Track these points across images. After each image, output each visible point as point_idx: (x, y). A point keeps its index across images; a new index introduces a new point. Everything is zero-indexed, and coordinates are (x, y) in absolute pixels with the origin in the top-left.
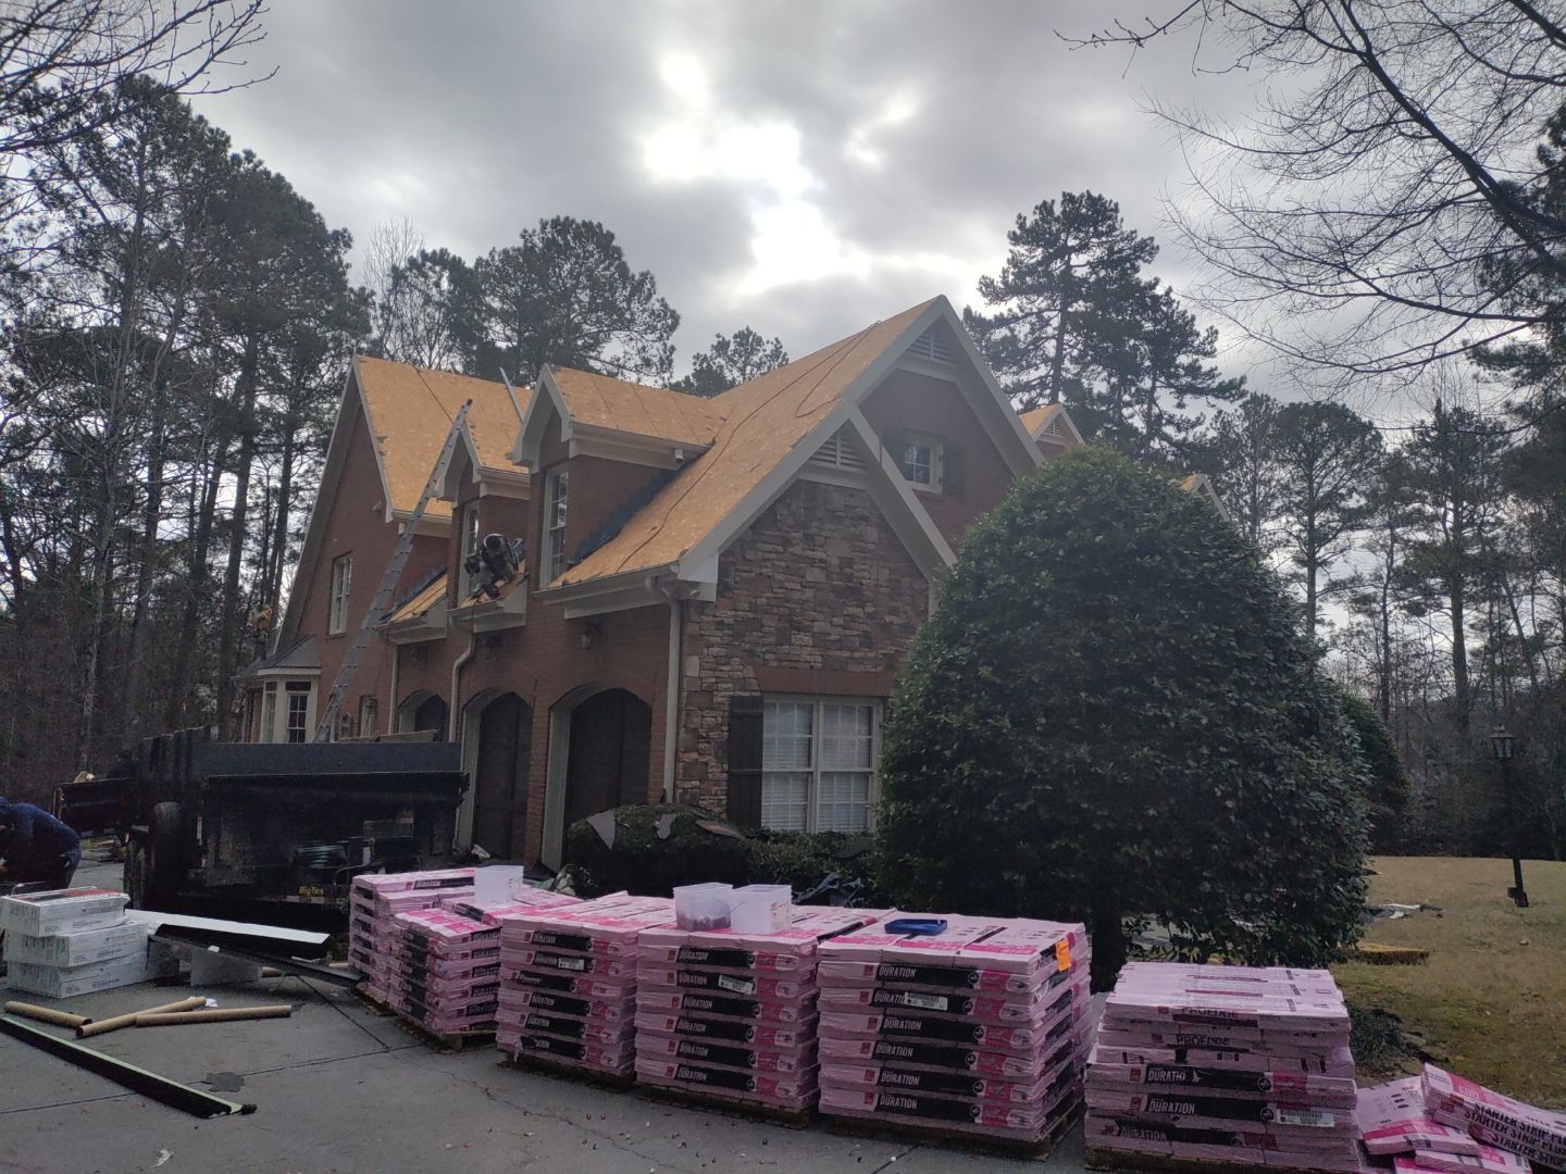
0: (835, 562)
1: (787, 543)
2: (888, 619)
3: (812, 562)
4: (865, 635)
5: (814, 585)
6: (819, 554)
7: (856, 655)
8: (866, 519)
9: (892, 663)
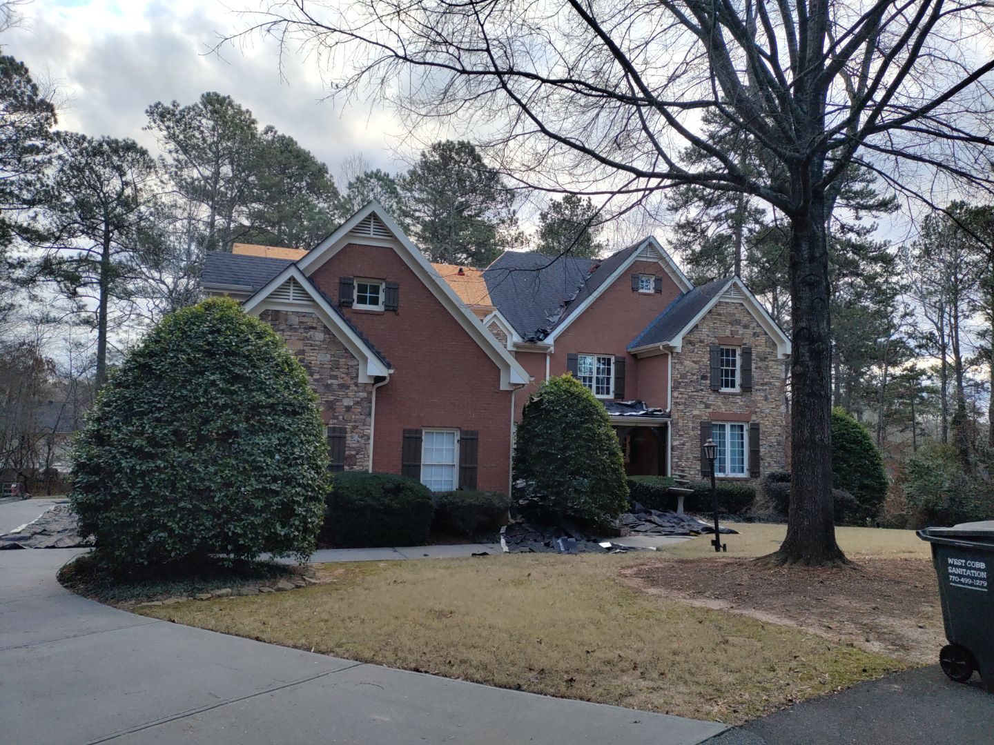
8: (315, 328)
9: (331, 406)
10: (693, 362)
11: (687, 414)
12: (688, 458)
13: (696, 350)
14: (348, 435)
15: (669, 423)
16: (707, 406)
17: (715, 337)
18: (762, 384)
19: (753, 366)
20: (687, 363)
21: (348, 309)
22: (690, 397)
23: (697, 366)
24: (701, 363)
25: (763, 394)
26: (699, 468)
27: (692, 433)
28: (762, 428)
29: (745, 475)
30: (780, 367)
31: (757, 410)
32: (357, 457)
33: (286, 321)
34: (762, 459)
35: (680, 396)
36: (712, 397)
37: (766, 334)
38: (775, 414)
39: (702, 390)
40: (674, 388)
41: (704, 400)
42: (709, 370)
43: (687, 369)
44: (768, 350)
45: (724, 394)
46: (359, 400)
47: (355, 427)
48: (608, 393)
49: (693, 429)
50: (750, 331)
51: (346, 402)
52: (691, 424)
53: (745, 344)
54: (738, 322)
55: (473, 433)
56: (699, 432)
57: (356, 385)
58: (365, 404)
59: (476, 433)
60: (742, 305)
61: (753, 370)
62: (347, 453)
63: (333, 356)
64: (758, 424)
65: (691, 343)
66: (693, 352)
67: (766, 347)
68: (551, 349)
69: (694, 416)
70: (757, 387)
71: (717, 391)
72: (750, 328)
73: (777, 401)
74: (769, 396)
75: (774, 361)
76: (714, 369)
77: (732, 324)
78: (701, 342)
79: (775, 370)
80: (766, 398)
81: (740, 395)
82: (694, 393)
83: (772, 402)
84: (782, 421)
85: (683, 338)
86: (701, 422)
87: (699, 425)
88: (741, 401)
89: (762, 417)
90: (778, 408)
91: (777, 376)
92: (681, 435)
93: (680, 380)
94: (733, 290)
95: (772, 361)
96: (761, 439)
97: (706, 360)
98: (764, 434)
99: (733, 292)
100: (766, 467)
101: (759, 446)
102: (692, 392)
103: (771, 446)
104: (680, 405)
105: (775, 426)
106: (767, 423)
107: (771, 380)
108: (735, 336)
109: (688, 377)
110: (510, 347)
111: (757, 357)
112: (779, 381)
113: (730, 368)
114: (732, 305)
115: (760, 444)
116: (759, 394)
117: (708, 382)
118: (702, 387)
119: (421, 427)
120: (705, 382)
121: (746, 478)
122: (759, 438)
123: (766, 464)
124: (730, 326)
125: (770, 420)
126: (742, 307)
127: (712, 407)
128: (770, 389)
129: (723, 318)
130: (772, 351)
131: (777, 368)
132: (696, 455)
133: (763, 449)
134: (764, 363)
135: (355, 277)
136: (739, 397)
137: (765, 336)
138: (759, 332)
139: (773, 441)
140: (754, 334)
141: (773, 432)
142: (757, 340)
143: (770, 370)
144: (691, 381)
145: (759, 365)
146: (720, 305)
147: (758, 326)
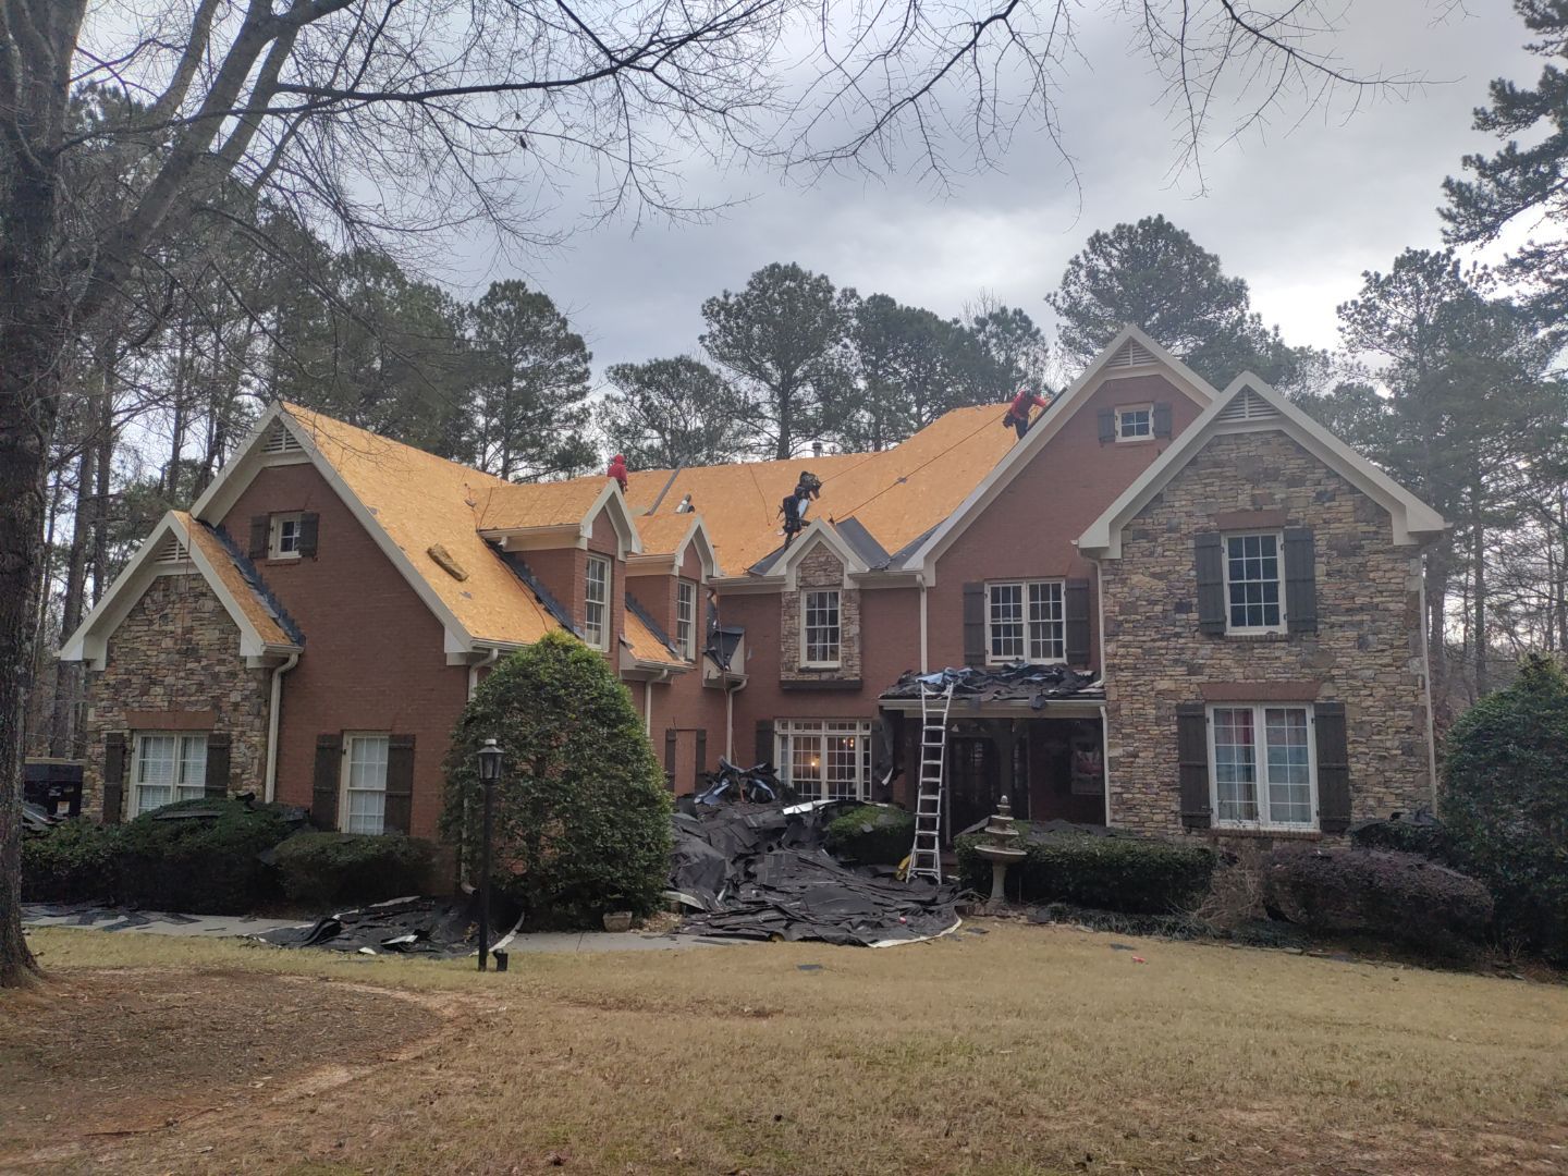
0: (180, 631)
1: (151, 623)
2: (217, 669)
3: (165, 634)
4: (201, 684)
5: (167, 651)
6: (170, 628)
7: (193, 698)
8: (204, 595)
9: (216, 703)
10: (1154, 575)
11: (1143, 689)
12: (1147, 786)
13: (1159, 550)
14: (234, 745)
15: (1102, 709)
16: (1193, 670)
17: (1208, 516)
18: (1349, 611)
19: (1320, 569)
20: (1135, 579)
21: (261, 562)
22: (1148, 652)
23: (1162, 585)
24: (1173, 577)
25: (1352, 634)
26: (1176, 807)
27: (1155, 731)
28: (1352, 716)
29: (1312, 827)
30: (1400, 566)
31: (1334, 672)
32: (244, 777)
33: (176, 588)
34: (1359, 791)
35: (1122, 651)
36: (1207, 649)
37: (1353, 490)
38: (1392, 680)
39: (1178, 635)
40: (1110, 636)
41: (1187, 656)
42: (1193, 590)
43: (1137, 592)
44: (1362, 527)
45: (1238, 640)
46: (248, 692)
47: (243, 733)
48: (1059, 655)
49: (1158, 721)
50: (1308, 491)
51: (235, 697)
52: (1151, 712)
53: (1296, 522)
54: (1272, 475)
55: (405, 738)
56: (1174, 728)
57: (245, 670)
58: (254, 700)
59: (413, 738)
60: (1280, 433)
61: (1320, 578)
62: (232, 771)
63: (222, 631)
64: (1341, 706)
65: (1145, 535)
66: (1152, 554)
67: (1356, 522)
68: (919, 577)
69: (1159, 693)
70: (1333, 619)
71: (1220, 635)
72: (1308, 483)
73: (1398, 647)
74: (1370, 637)
75: (1382, 552)
76: (1208, 586)
77: (1253, 480)
78: (1170, 530)
79: (1388, 575)
80: (1362, 644)
81: (1287, 639)
82: (1158, 644)
83: (1383, 651)
84: (1416, 696)
85: (1125, 529)
86: (1178, 706)
87: (1174, 711)
88: (1289, 654)
89: (1352, 688)
90: (1399, 664)
91: (1394, 587)
92: (1129, 736)
93: (1121, 618)
94: (1246, 406)
95: (1376, 552)
96: (1354, 742)
97: (1187, 568)
98: (1361, 728)
99: (1247, 410)
100: (1372, 809)
101: (1346, 756)
102: (1153, 640)
103: (1385, 757)
104: (1122, 670)
105: (1393, 709)
106: (1369, 702)
107: (1375, 600)
108: (1265, 508)
109: (1141, 610)
110: (848, 584)
111: (1330, 548)
112: (1400, 598)
113: (1262, 580)
114: (1252, 438)
115: (1350, 752)
116: (1340, 634)
117: (1194, 616)
118: (1177, 630)
119: (342, 732)
120: (1184, 616)
121: (1310, 834)
122: (1346, 738)
123: (1371, 802)
124: (1248, 487)
125: (1378, 696)
126: (1281, 440)
127: (1207, 671)
128: (1373, 621)
129: (1229, 471)
130: (1374, 529)
131: (1393, 569)
132: (1167, 780)
133: (1359, 766)
134: (1351, 559)
135: (271, 514)
136: (1282, 645)
137: (1351, 497)
138: (1335, 490)
139: (1388, 744)
140: (1320, 496)
141: (1388, 724)
142: (1329, 508)
143: (1372, 575)
144: (1148, 618)
145: (1336, 567)
146: (1219, 444)
147: (1332, 474)
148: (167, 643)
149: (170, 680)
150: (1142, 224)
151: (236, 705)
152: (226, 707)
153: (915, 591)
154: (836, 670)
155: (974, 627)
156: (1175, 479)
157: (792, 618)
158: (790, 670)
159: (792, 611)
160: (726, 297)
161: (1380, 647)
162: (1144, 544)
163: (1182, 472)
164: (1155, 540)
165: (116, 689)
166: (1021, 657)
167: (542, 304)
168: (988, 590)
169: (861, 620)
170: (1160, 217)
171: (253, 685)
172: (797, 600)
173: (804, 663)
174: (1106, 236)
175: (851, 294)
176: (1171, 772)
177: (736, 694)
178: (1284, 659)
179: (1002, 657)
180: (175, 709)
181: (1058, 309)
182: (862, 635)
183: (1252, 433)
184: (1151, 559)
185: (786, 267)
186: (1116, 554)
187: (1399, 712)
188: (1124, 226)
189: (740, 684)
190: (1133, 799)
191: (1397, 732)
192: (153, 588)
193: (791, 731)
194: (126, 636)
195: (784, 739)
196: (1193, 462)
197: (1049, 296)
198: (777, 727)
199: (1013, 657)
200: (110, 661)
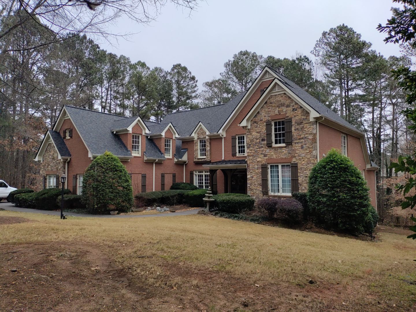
0: (52, 154)
3: (50, 155)
4: (55, 165)
7: (54, 168)
9: (57, 168)
10: (257, 132)
11: (255, 161)
12: (255, 184)
13: (258, 126)
14: (60, 177)
15: (247, 166)
16: (265, 156)
17: (269, 116)
18: (299, 139)
19: (293, 129)
20: (253, 133)
22: (256, 151)
23: (259, 135)
24: (261, 132)
26: (261, 190)
27: (257, 171)
28: (299, 166)
30: (312, 127)
31: (296, 155)
32: (61, 184)
33: (51, 145)
34: (301, 185)
35: (250, 151)
36: (268, 150)
37: (301, 107)
38: (309, 156)
40: (247, 147)
41: (264, 152)
42: (265, 135)
43: (254, 137)
44: (303, 117)
45: (274, 148)
47: (61, 175)
49: (257, 169)
50: (291, 108)
52: (256, 166)
53: (288, 117)
54: (283, 105)
56: (261, 170)
58: (62, 168)
64: (297, 164)
65: (255, 122)
66: (257, 127)
67: (302, 115)
68: (221, 135)
69: (258, 162)
70: (296, 141)
71: (271, 146)
72: (291, 106)
73: (310, 148)
74: (304, 146)
75: (307, 123)
76: (269, 135)
77: (278, 107)
78: (261, 121)
79: (309, 129)
80: (302, 147)
81: (285, 147)
82: (258, 149)
83: (307, 149)
84: (314, 161)
85: (251, 121)
86: (262, 165)
87: (261, 166)
88: (286, 151)
89: (300, 159)
90: (310, 152)
91: (309, 132)
92: (251, 172)
93: (250, 143)
94: (277, 87)
95: (306, 123)
96: (300, 173)
97: (264, 130)
98: (301, 169)
99: (277, 88)
100: (303, 190)
101: (298, 177)
102: (257, 149)
103: (307, 177)
104: (250, 156)
105: (309, 164)
106: (303, 162)
107: (306, 136)
108: (281, 113)
109: (254, 141)
110: (207, 137)
111: (296, 123)
112: (311, 135)
113: (281, 132)
114: (279, 95)
115: (299, 175)
116: (297, 145)
117: (266, 142)
118: (262, 146)
119: (77, 174)
120: (263, 142)
121: (289, 196)
122: (298, 172)
123: (303, 188)
124: (278, 108)
125: (305, 161)
126: (285, 95)
127: (268, 156)
128: (305, 141)
129: (274, 105)
130: (305, 117)
131: (310, 128)
132: (259, 183)
133: (301, 179)
134: (300, 126)
135: (66, 129)
136: (284, 148)
137: (301, 109)
138: (297, 108)
139: (308, 173)
140: (293, 109)
141: (308, 168)
142: (295, 112)
143: (305, 129)
144: (256, 143)
145: (297, 128)
146: (271, 98)
147: (296, 104)
148: (50, 157)
149: (51, 164)
150: (338, 27)
151: (60, 169)
152: (59, 170)
153: (221, 138)
154: (205, 158)
155: (234, 147)
156: (262, 107)
157: (196, 146)
158: (196, 159)
159: (197, 144)
160: (229, 62)
161: (306, 148)
162: (255, 124)
163: (263, 105)
164: (258, 123)
165: (44, 166)
166: (244, 154)
167: (185, 69)
168: (237, 137)
169: (210, 146)
170: (343, 24)
171: (62, 165)
172: (197, 142)
173: (199, 157)
174: (326, 32)
175: (261, 57)
176: (260, 181)
177: (186, 165)
178: (285, 152)
179: (241, 154)
180: (52, 170)
181: (315, 55)
182: (210, 149)
183: (279, 94)
184: (257, 128)
185: (244, 51)
186: (249, 127)
187: (310, 165)
188: (332, 29)
189: (186, 162)
190: (252, 188)
191: (309, 170)
192: (48, 146)
193: (197, 173)
194: (45, 156)
195: (196, 175)
196: (266, 103)
197: (312, 51)
198: (194, 173)
199: (243, 154)
200: (43, 160)
